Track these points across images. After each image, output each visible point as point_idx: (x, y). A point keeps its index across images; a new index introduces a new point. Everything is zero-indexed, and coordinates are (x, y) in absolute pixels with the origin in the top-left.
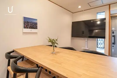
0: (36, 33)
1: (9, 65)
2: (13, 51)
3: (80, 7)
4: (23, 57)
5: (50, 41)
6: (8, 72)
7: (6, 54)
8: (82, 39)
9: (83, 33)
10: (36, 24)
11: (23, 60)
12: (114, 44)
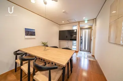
0: (35, 38)
1: (16, 59)
2: (19, 51)
3: (63, 22)
4: (26, 54)
5: (43, 43)
6: (16, 63)
7: (14, 52)
8: (65, 41)
9: (67, 37)
10: (35, 32)
11: (26, 56)
12: (81, 43)
